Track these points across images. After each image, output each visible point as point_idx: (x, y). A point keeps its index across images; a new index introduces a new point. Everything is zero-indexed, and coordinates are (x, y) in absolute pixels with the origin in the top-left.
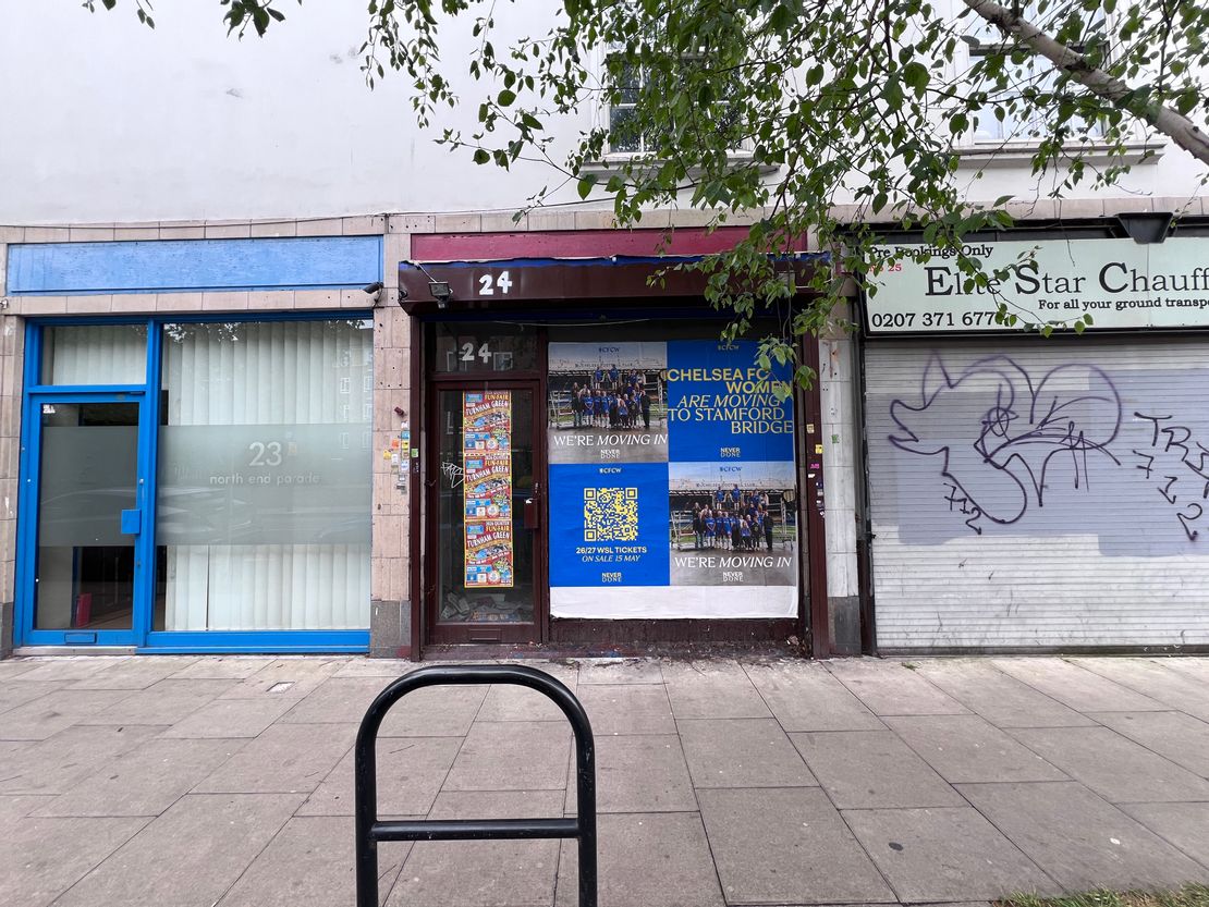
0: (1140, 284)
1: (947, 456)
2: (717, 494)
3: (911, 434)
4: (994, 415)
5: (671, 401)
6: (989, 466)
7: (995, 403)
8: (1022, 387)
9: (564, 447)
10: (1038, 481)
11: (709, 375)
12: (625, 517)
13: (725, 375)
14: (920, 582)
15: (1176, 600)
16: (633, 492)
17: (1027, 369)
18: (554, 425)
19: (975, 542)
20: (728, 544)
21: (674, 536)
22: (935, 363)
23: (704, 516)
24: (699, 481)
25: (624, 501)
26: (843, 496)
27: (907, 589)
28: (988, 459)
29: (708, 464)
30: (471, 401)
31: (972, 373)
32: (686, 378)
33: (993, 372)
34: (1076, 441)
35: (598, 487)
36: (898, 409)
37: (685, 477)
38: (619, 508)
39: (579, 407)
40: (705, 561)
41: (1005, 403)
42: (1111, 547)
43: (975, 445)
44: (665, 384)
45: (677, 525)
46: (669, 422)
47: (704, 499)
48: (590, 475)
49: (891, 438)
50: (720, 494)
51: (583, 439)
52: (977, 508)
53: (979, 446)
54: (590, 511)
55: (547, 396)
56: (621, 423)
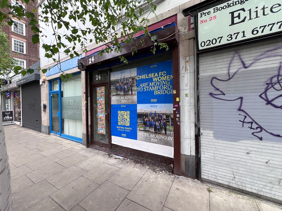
1: (242, 102)
2: (150, 114)
3: (221, 92)
4: (275, 80)
5: (138, 86)
6: (269, 106)
7: (276, 73)
9: (114, 100)
11: (148, 76)
12: (127, 119)
13: (152, 75)
14: (224, 157)
16: (128, 112)
18: (112, 94)
19: (258, 143)
20: (153, 130)
21: (138, 126)
22: (237, 58)
23: (146, 121)
24: (145, 110)
25: (127, 115)
26: (190, 117)
27: (216, 158)
28: (269, 102)
29: (147, 105)
30: (98, 89)
31: (260, 59)
32: (141, 78)
33: (275, 56)
35: (121, 111)
36: (215, 81)
37: (142, 108)
38: (125, 117)
39: (117, 89)
40: (146, 134)
43: (260, 96)
44: (136, 80)
45: (139, 123)
46: (137, 92)
47: (146, 115)
48: (119, 107)
49: (211, 94)
50: (151, 114)
51: (118, 98)
52: (260, 127)
53: (263, 96)
54: (119, 117)
55: (110, 87)
56: (126, 93)
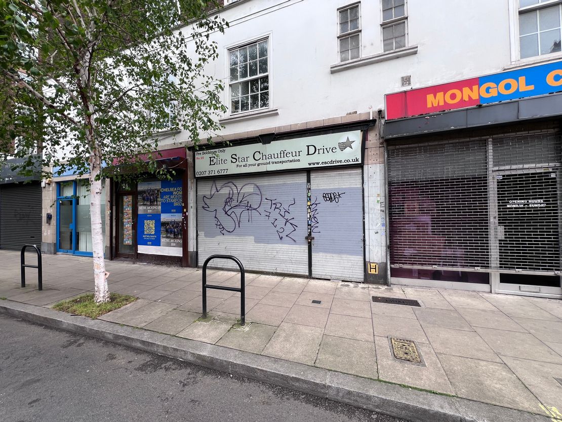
0: (264, 157)
1: (216, 212)
3: (208, 206)
4: (228, 200)
5: (162, 197)
6: (226, 215)
7: (228, 196)
8: (235, 192)
9: (141, 209)
10: (239, 220)
11: (170, 190)
12: (152, 228)
13: (173, 189)
15: (274, 258)
16: (154, 221)
17: (237, 186)
18: (139, 204)
19: (222, 237)
20: (172, 236)
21: (162, 233)
22: (214, 185)
23: (168, 228)
24: (167, 218)
25: (152, 224)
26: (193, 223)
27: (206, 250)
28: (226, 213)
29: (169, 214)
30: (125, 198)
31: (223, 187)
32: (165, 191)
33: (228, 187)
34: (249, 208)
35: (147, 220)
36: (205, 198)
37: (165, 217)
39: (144, 199)
40: (168, 240)
41: (231, 196)
42: (258, 240)
43: (223, 209)
44: (161, 192)
45: (162, 230)
46: (161, 203)
47: (168, 223)
48: (146, 217)
49: (203, 207)
50: (171, 222)
51: (145, 208)
52: (223, 228)
54: (146, 226)
55: (137, 197)
56: (152, 203)
